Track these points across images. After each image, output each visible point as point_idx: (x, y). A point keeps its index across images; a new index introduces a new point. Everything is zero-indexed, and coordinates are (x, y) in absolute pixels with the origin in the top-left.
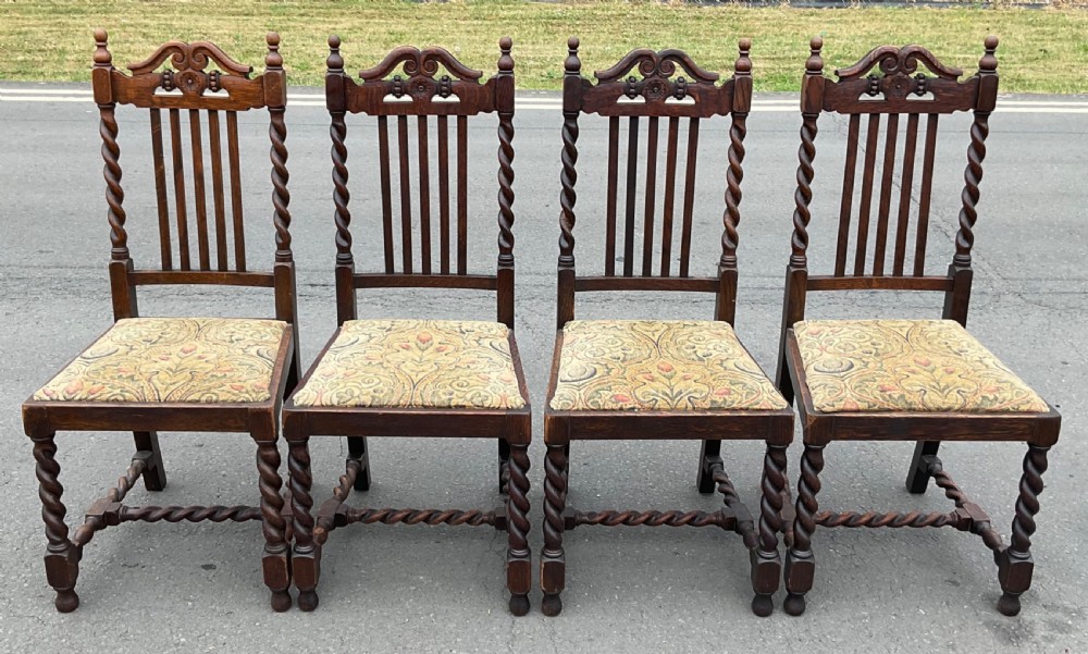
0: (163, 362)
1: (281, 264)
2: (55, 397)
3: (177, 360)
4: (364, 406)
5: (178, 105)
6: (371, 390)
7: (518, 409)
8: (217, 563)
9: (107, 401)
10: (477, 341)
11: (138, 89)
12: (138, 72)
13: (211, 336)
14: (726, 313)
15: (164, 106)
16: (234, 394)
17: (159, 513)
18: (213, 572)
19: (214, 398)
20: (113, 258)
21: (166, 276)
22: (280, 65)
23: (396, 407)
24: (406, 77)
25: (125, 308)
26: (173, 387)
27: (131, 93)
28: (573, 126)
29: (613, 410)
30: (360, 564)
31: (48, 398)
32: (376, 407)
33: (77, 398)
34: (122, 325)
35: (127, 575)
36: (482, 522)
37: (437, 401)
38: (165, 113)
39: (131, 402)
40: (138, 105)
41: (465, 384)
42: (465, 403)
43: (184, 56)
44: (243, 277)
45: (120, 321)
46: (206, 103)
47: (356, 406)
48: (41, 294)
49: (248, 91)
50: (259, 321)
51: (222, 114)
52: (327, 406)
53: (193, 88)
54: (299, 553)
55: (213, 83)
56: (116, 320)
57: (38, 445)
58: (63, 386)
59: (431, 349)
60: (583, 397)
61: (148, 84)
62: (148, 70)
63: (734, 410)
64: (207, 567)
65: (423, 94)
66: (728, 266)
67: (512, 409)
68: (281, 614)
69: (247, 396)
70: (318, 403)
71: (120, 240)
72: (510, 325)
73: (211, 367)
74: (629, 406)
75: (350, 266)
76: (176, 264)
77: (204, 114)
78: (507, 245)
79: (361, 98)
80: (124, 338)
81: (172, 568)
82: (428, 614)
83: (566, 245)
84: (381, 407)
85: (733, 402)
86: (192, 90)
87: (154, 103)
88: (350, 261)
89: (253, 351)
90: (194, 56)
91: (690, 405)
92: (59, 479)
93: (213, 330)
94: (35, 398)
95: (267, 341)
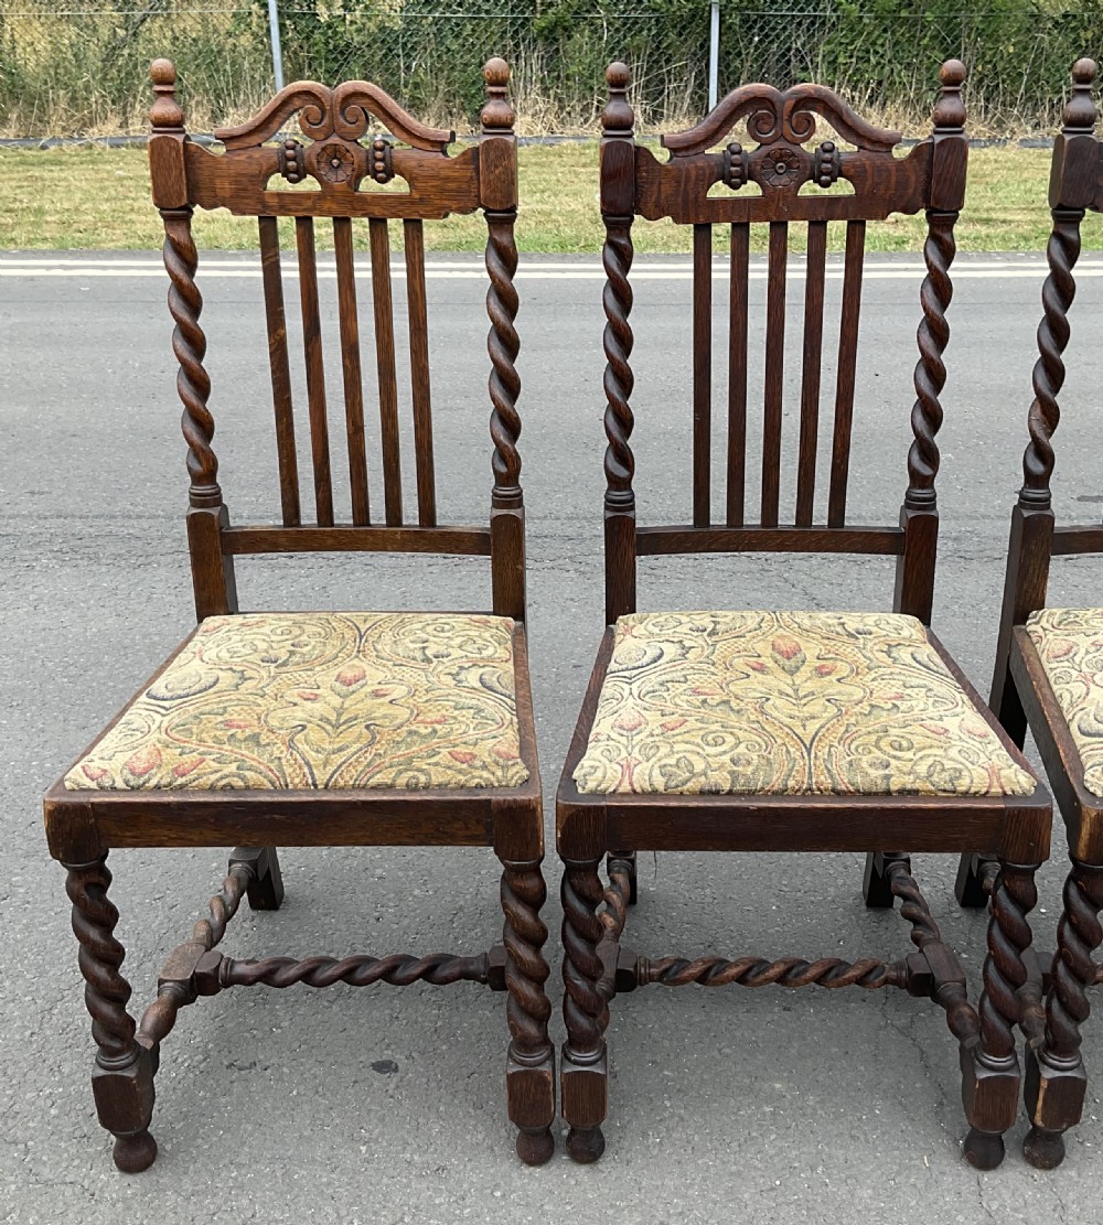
0: (309, 704)
1: (504, 512)
2: (107, 783)
3: (336, 701)
4: (717, 793)
5: (313, 209)
6: (726, 758)
7: (1025, 796)
8: (400, 1059)
9: (212, 789)
10: (889, 654)
11: (236, 179)
12: (236, 145)
13: (385, 647)
15: (285, 211)
16: (460, 772)
17: (293, 972)
18: (395, 1078)
19: (423, 779)
20: (194, 504)
21: (290, 538)
22: (509, 126)
23: (780, 794)
24: (750, 147)
25: (214, 596)
26: (338, 759)
27: (225, 187)
28: (1072, 236)
30: (658, 1058)
31: (93, 785)
32: (741, 794)
33: (153, 782)
34: (217, 629)
35: (237, 1088)
37: (861, 782)
38: (287, 224)
39: (259, 790)
40: (236, 211)
41: (905, 744)
42: (918, 785)
43: (323, 112)
44: (432, 538)
45: (210, 622)
46: (362, 204)
47: (702, 793)
48: (36, 559)
49: (447, 179)
50: (464, 618)
51: (396, 227)
52: (644, 794)
53: (342, 175)
54: (576, 1063)
55: (380, 165)
56: (200, 620)
57: (75, 875)
58: (121, 759)
59: (805, 670)
61: (254, 169)
62: (254, 140)
64: (384, 1067)
65: (785, 179)
67: (1014, 796)
68: (538, 1171)
69: (485, 774)
70: (625, 787)
71: (205, 471)
73: (404, 714)
75: (630, 514)
76: (309, 514)
77: (360, 227)
78: (925, 469)
79: (667, 189)
80: (225, 655)
81: (319, 1071)
82: (813, 1169)
83: (1037, 466)
84: (751, 794)
86: (339, 179)
87: (265, 206)
88: (629, 504)
89: (472, 678)
90: (342, 111)
92: (117, 934)
93: (388, 637)
94: (68, 785)
95: (491, 659)
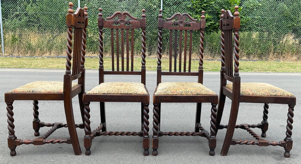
4: (105, 94)
6: (107, 90)
7: (146, 94)
8: (63, 147)
14: (201, 81)
18: (62, 149)
23: (114, 94)
29: (171, 95)
32: (108, 94)
35: (38, 149)
36: (137, 135)
41: (132, 90)
42: (132, 93)
47: (103, 94)
52: (95, 94)
60: (163, 92)
63: (203, 95)
64: (60, 148)
65: (123, 23)
66: (201, 69)
67: (144, 94)
70: (93, 93)
72: (145, 84)
74: (175, 94)
78: (144, 63)
79: (107, 24)
81: (50, 148)
83: (159, 63)
84: (110, 94)
85: (202, 93)
88: (103, 67)
91: (191, 94)
